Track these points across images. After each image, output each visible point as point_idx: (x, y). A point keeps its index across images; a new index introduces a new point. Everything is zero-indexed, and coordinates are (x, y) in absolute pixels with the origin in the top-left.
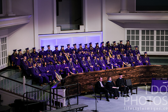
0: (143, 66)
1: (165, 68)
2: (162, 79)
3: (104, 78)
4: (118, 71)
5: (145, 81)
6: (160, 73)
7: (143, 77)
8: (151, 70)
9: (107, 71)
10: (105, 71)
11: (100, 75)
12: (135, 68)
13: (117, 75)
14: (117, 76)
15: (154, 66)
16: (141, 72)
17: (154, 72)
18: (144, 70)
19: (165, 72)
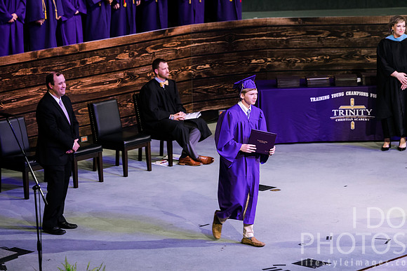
0: (209, 24)
1: (309, 33)
3: (32, 91)
4: (92, 53)
5: (220, 97)
6: (290, 56)
7: (209, 77)
8: (247, 42)
9: (42, 59)
10: (34, 55)
11: (10, 76)
12: (169, 39)
13: (87, 73)
14: (88, 81)
15: (257, 27)
16: (201, 57)
17: (258, 52)
18: (213, 46)
19: (310, 50)
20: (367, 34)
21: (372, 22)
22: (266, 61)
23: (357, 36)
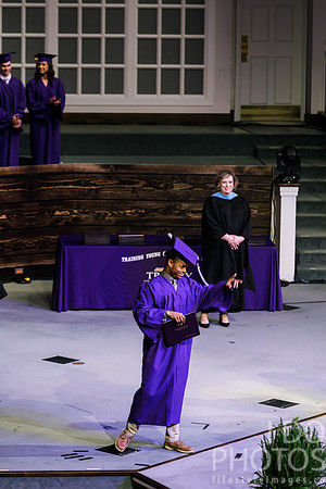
1: (122, 182)
2: (115, 241)
5: (17, 253)
6: (100, 208)
15: (63, 173)
17: (63, 202)
20: (189, 186)
21: (194, 172)
22: (72, 213)
23: (177, 188)
